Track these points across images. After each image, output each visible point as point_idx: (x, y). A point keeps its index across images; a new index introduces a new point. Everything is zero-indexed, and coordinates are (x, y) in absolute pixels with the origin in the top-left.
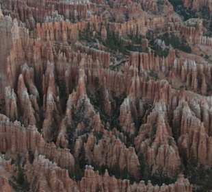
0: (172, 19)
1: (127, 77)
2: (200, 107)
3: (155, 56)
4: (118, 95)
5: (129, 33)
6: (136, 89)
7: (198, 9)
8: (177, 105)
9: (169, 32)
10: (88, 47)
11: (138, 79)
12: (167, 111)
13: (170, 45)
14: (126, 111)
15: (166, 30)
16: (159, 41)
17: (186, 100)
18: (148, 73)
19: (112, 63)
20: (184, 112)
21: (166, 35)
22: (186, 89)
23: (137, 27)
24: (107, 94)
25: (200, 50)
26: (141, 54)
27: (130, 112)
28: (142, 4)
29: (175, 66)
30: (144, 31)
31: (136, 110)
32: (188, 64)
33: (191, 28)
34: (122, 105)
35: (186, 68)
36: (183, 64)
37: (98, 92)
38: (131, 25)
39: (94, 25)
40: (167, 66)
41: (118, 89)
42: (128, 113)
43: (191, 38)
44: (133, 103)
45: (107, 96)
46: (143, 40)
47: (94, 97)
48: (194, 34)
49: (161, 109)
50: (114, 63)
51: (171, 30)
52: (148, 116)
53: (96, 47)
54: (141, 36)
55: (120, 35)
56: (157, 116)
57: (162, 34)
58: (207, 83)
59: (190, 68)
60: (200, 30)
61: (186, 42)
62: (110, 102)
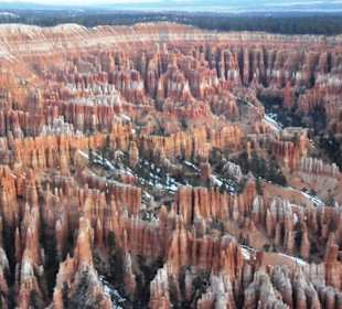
0: (261, 128)
1: (165, 230)
2: (292, 283)
3: (222, 192)
4: (148, 262)
5: (179, 153)
6: (179, 252)
7: (306, 112)
8: (252, 280)
9: (249, 151)
10: (104, 179)
11: (183, 235)
12: (233, 290)
13: (250, 173)
14: (160, 291)
15: (245, 147)
16: (232, 167)
17: (268, 271)
18: (207, 223)
19: (144, 207)
20: (262, 293)
21: (244, 155)
22: (275, 251)
23: (193, 144)
24: (129, 261)
25: (303, 181)
26: (196, 189)
27: (167, 294)
28: (211, 104)
29: (256, 210)
30: (204, 149)
31: (179, 290)
32: (277, 206)
33: (287, 143)
34: (154, 281)
35: (274, 214)
36: (269, 207)
37: (114, 257)
38: (184, 139)
39: (118, 140)
40: (243, 210)
41: (149, 253)
42: (163, 295)
43: (286, 160)
44: (174, 276)
45: (130, 265)
46: (202, 164)
47: (107, 266)
48: (292, 153)
49: (222, 287)
50: (148, 206)
51: (252, 147)
52: (199, 301)
53: (118, 178)
54: (199, 158)
55: (163, 156)
56: (215, 301)
57: (236, 154)
58: (310, 240)
59: (281, 213)
60: (303, 147)
61: (278, 167)
62: (133, 276)
